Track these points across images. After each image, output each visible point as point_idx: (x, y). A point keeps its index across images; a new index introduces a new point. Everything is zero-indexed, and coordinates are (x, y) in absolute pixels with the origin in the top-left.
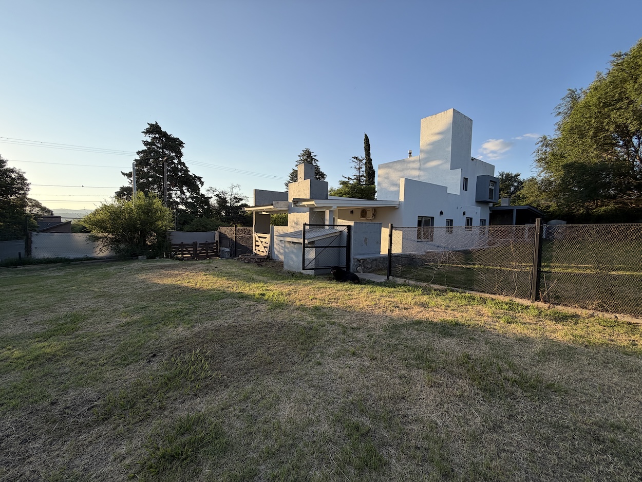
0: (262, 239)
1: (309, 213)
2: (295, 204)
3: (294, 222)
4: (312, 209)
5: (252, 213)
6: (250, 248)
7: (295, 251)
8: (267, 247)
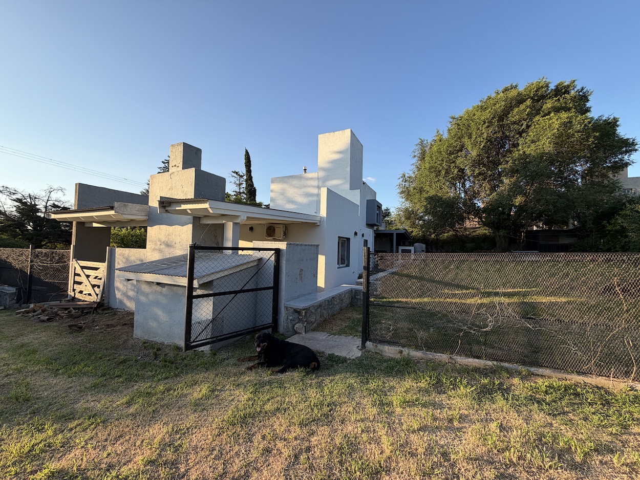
0: (88, 272)
1: (191, 226)
2: (164, 207)
3: (160, 241)
4: (197, 220)
5: (71, 223)
6: (62, 287)
7: (163, 300)
8: (99, 287)
